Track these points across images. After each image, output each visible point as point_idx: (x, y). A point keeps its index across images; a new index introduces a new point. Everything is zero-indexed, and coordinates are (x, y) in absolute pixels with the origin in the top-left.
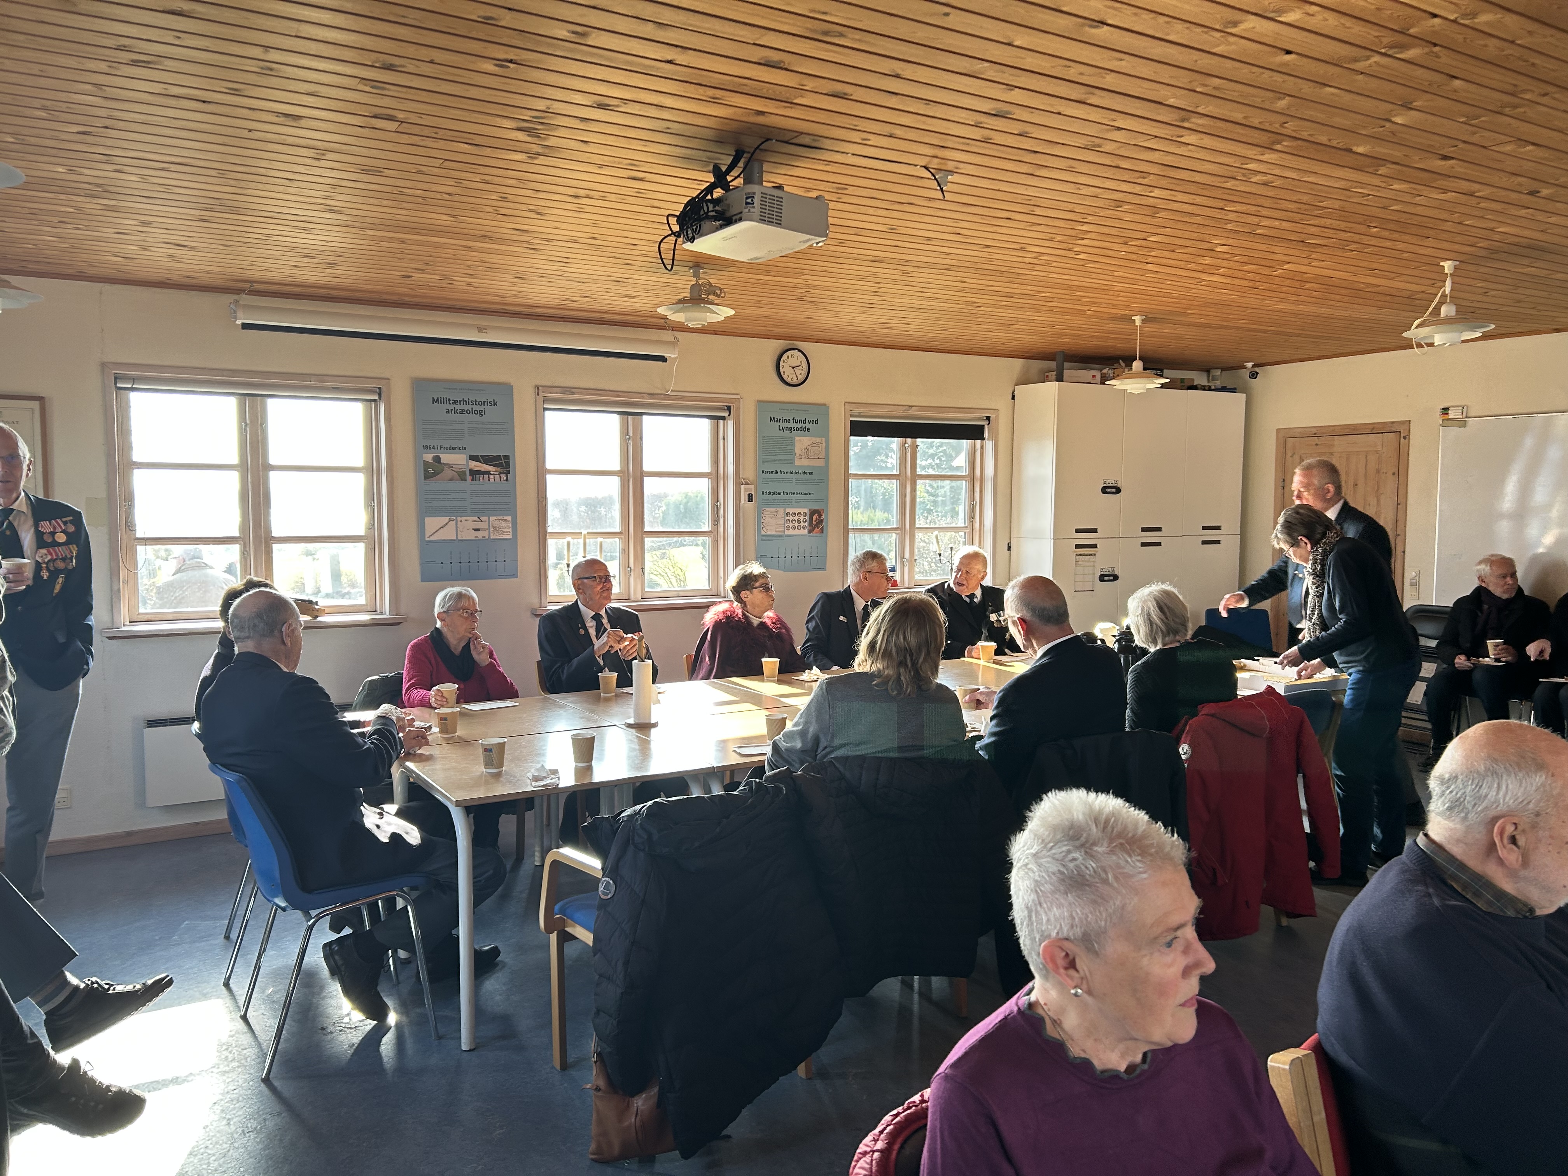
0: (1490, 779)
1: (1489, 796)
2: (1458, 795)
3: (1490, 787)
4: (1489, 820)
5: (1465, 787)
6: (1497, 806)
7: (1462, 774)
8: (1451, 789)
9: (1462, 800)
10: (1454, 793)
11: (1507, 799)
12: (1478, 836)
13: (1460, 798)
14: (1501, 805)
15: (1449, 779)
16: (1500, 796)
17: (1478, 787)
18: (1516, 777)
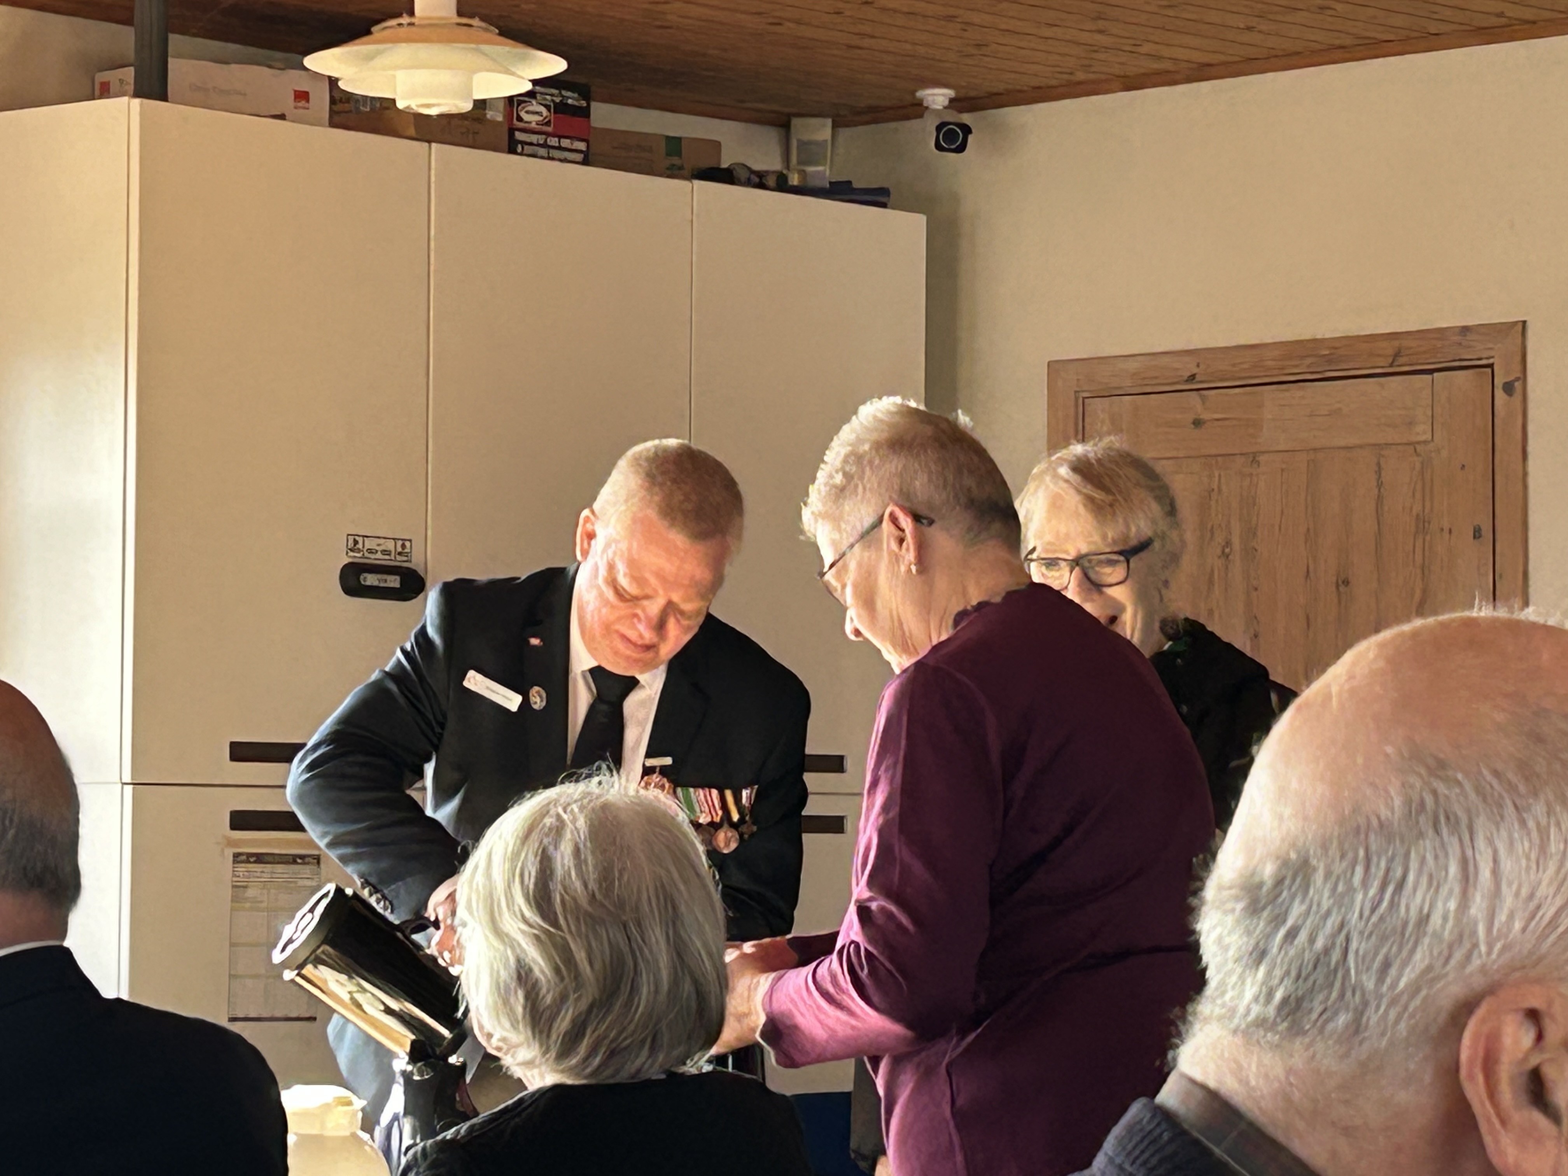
0: (1428, 844)
1: (1436, 920)
2: (1320, 944)
3: (1435, 884)
4: (1442, 1018)
5: (1342, 900)
6: (1468, 957)
7: (1325, 847)
8: (1290, 923)
9: (1336, 956)
10: (1302, 937)
11: (1502, 917)
12: (1404, 1097)
13: (1327, 951)
14: (1483, 948)
15: (1279, 882)
16: (1473, 911)
17: (1390, 889)
18: (1523, 823)
